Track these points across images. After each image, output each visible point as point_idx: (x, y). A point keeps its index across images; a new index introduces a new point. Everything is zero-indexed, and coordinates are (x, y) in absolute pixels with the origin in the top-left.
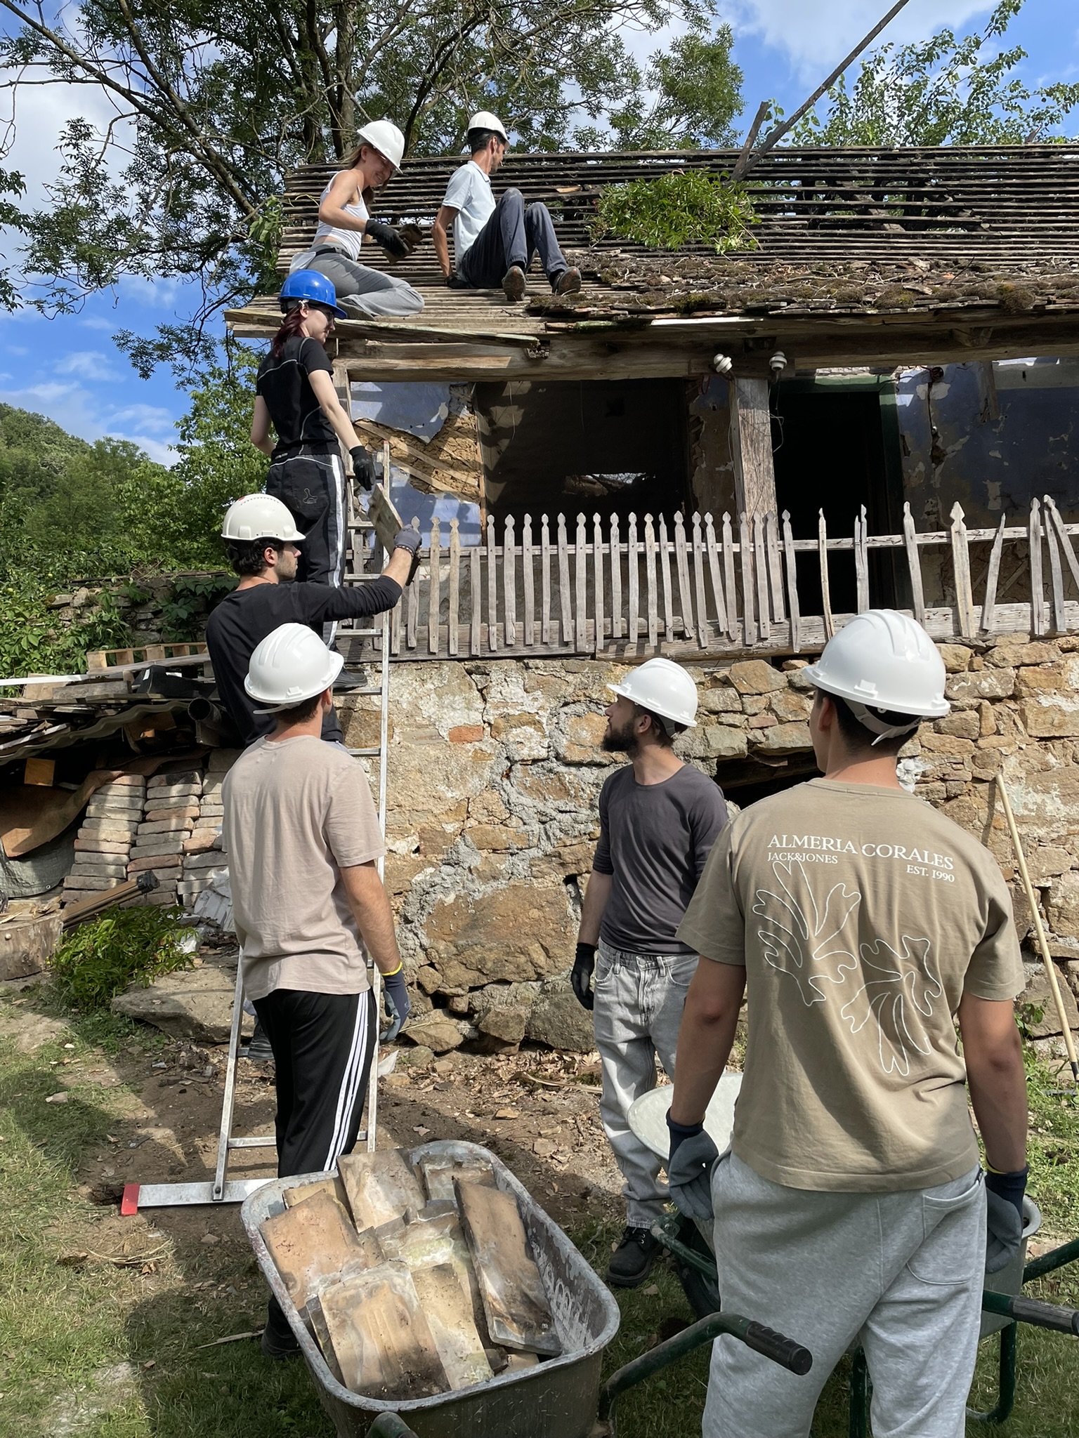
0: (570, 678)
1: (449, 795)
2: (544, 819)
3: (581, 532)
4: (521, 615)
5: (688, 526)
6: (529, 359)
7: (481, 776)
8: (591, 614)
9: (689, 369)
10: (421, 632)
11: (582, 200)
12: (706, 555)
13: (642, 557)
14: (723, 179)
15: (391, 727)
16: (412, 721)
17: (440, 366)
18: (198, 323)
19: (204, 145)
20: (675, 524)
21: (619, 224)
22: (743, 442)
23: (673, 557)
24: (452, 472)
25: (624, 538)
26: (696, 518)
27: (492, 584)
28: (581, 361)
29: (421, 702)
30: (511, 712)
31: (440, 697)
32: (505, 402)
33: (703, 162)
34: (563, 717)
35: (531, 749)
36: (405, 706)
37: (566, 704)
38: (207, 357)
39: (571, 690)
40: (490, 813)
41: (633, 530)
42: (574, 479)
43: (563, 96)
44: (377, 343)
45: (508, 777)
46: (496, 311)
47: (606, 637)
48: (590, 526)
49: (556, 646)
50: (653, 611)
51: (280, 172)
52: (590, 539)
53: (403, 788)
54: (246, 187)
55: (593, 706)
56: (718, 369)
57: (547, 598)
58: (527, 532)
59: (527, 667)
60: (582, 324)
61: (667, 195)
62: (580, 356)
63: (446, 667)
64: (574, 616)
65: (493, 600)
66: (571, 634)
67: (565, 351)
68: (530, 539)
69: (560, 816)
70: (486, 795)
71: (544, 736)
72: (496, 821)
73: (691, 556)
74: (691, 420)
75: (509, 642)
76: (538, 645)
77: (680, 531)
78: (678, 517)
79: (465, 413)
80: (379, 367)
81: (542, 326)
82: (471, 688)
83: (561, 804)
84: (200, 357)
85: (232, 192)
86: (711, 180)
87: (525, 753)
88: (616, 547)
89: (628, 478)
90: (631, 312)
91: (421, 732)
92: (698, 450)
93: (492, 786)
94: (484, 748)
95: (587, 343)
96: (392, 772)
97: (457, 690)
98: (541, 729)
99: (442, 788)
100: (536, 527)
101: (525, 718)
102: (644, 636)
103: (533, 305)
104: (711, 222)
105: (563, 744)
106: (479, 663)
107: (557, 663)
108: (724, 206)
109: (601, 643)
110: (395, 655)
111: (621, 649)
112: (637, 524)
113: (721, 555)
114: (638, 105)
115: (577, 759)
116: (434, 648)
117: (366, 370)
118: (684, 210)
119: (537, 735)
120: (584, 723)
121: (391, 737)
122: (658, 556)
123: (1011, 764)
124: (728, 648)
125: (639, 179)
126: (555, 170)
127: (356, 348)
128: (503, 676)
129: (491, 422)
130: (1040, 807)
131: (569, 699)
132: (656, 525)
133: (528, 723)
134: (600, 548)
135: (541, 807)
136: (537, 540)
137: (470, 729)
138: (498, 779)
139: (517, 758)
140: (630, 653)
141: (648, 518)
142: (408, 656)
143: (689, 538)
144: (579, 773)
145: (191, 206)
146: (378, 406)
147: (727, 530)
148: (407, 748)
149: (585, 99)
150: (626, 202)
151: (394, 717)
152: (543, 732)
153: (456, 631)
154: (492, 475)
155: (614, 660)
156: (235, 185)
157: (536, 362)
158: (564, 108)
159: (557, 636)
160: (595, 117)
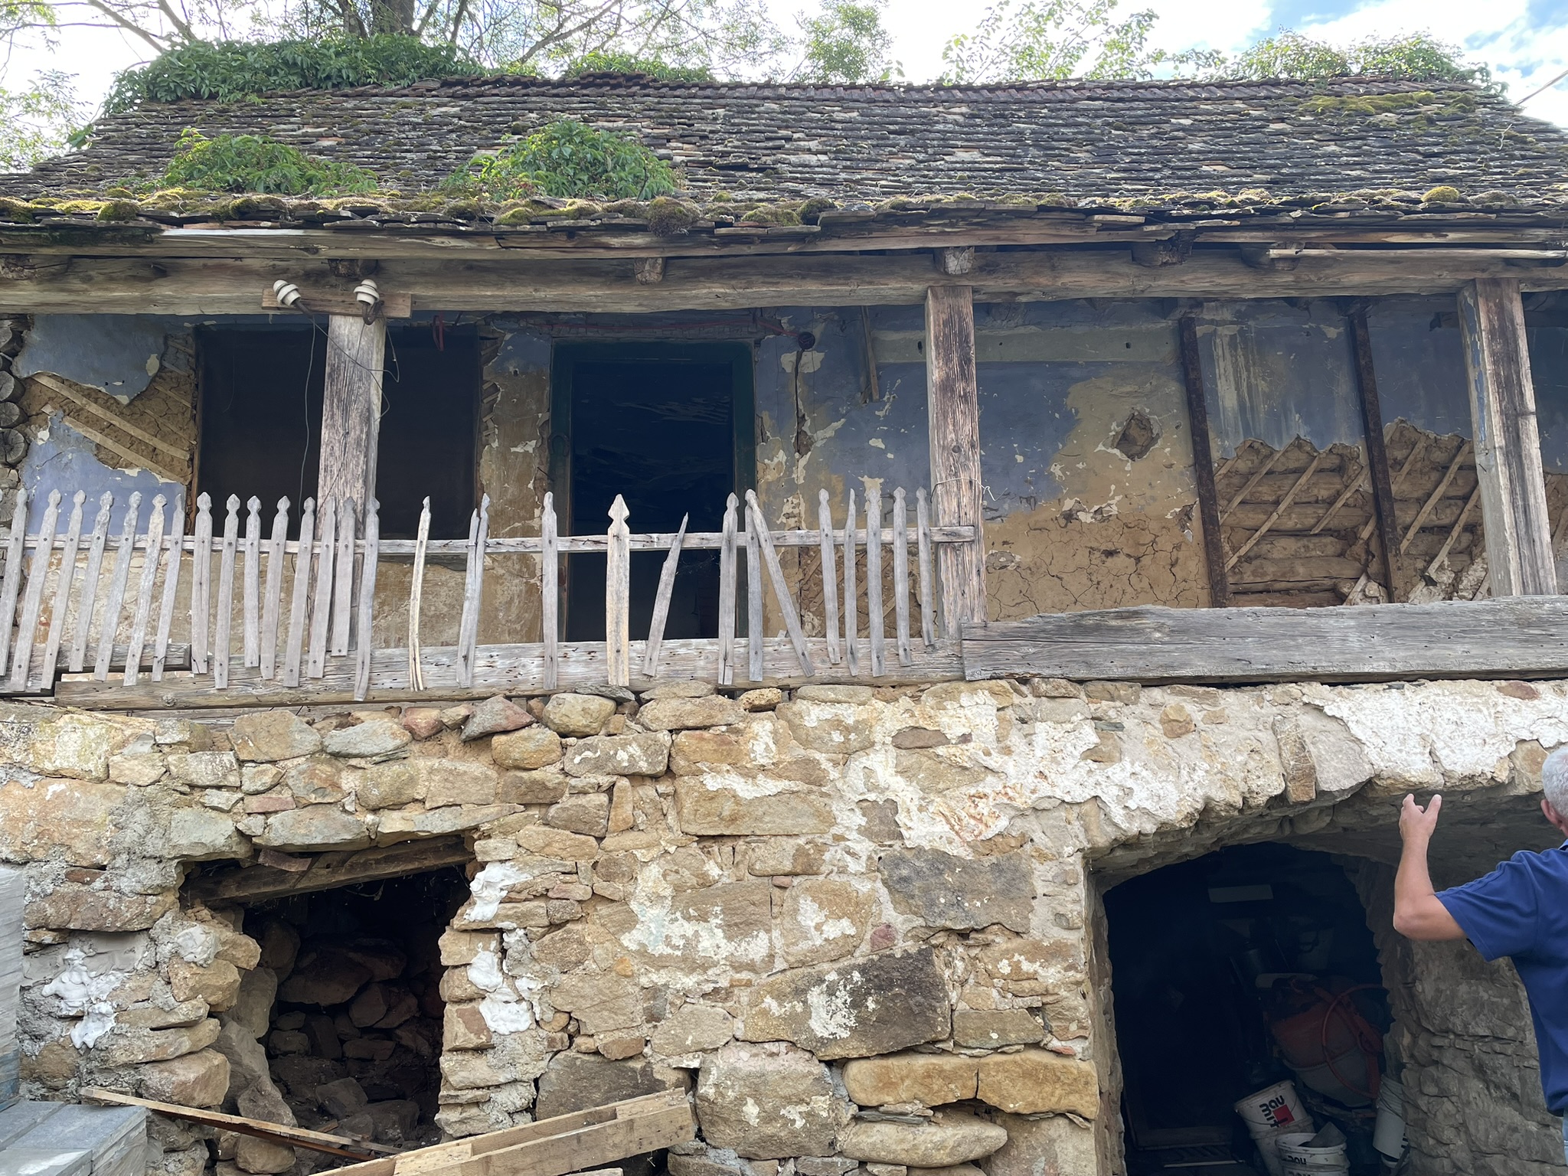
41: (131, 517)
50: (138, 634)
62: (112, 279)
74: (485, 387)
77: (204, 521)
92: (490, 424)
95: (126, 264)
123: (650, 878)
130: (690, 943)
147: (280, 522)
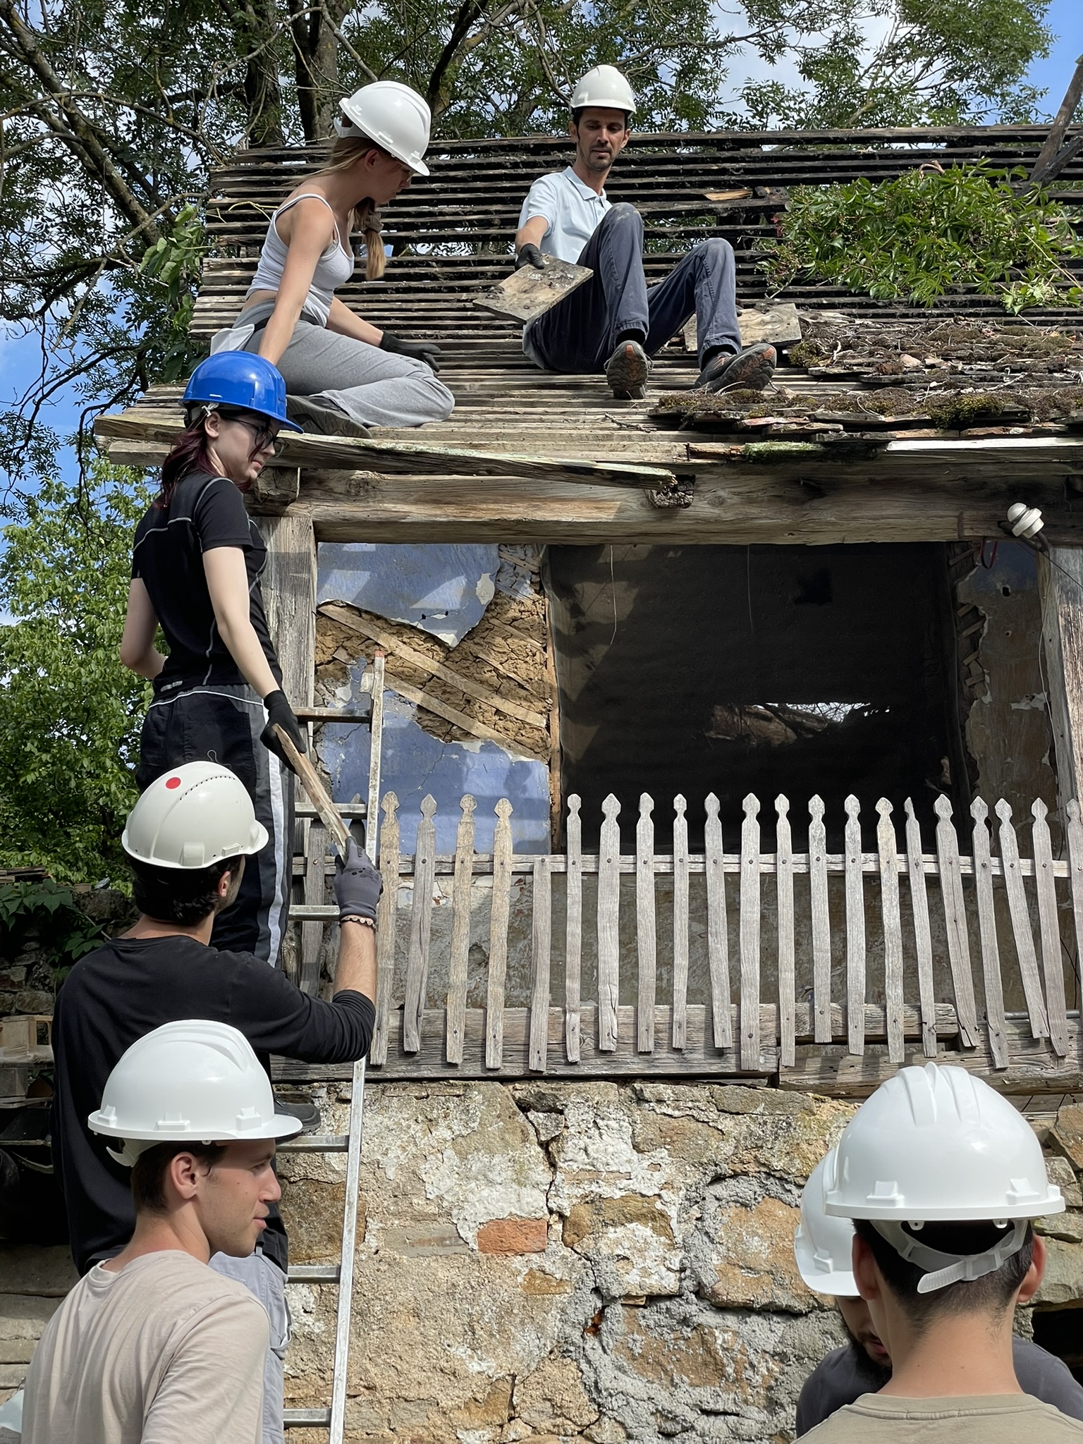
0: (727, 1123)
1: (474, 1367)
2: (670, 1427)
3: (751, 830)
4: (629, 992)
5: (963, 825)
6: (653, 506)
7: (541, 1329)
8: (769, 992)
9: (960, 528)
10: (429, 1021)
11: (753, 215)
12: (999, 885)
13: (872, 882)
14: (1015, 178)
15: (363, 1217)
16: (403, 1205)
17: (487, 517)
18: (30, 408)
19: (66, 106)
20: (936, 819)
21: (822, 257)
22: (1068, 667)
23: (933, 882)
24: (498, 702)
25: (836, 844)
26: (978, 808)
27: (574, 929)
28: (753, 511)
29: (424, 1167)
30: (606, 1191)
31: (463, 1156)
32: (602, 576)
33: (978, 148)
34: (711, 1205)
35: (646, 1272)
36: (391, 1173)
37: (718, 1179)
38: (41, 468)
39: (728, 1149)
40: (558, 1410)
41: (853, 830)
42: (731, 711)
43: (715, 24)
44: (371, 475)
45: (596, 1330)
46: (593, 418)
47: (799, 1042)
48: (767, 819)
49: (699, 1056)
50: (895, 991)
51: (199, 151)
52: (768, 844)
53: (380, 1349)
54: (135, 176)
55: (775, 1187)
56: (1017, 530)
57: (681, 959)
58: (645, 829)
59: (640, 1099)
60: (757, 446)
61: (912, 208)
62: (751, 501)
63: (477, 1094)
64: (736, 998)
65: (574, 960)
66: (730, 1033)
67: (722, 493)
68: (651, 842)
69: (703, 1423)
70: (549, 1369)
71: (673, 1246)
72: (570, 1427)
73: (969, 883)
74: (961, 612)
75: (603, 1046)
76: (663, 1054)
77: (946, 833)
78: (943, 806)
79: (527, 594)
80: (373, 517)
81: (681, 447)
82: (525, 1139)
83: (705, 1395)
84: (27, 467)
85: (111, 185)
86: (993, 181)
87: (632, 1280)
88: (820, 862)
89: (836, 711)
90: (849, 426)
91: (422, 1230)
92: (975, 668)
93: (563, 1350)
94: (548, 1267)
95: (766, 480)
96: (359, 1313)
97: (497, 1143)
98: (665, 1231)
99: (460, 1351)
100: (663, 820)
101: (635, 1206)
102: (877, 1040)
103: (662, 411)
104: (994, 255)
105: (711, 1267)
106: (544, 1087)
107: (700, 1092)
108: (1020, 226)
109: (789, 1052)
110: (377, 1067)
111: (831, 1066)
112: (861, 818)
113: (1030, 884)
114: (852, 40)
115: (739, 1297)
116: (454, 1055)
117: (347, 522)
118: (944, 234)
119: (657, 1244)
120: (755, 1222)
121: (361, 1238)
122: (904, 880)
124: (1050, 1073)
125: (861, 179)
126: (703, 161)
127: (332, 484)
128: (590, 1116)
129: (576, 611)
131: (725, 1169)
132: (899, 820)
133: (640, 1217)
134: (788, 863)
135: (663, 1399)
136: (664, 843)
137: (521, 1224)
138: (576, 1335)
139: (616, 1291)
140: (850, 1075)
141: (884, 807)
142: (402, 1070)
143: (966, 846)
144: (745, 1329)
145: (33, 206)
146: (363, 578)
147: (1041, 835)
148: (393, 1263)
149: (755, 30)
150: (835, 219)
151: (369, 1196)
152: (671, 1237)
153: (498, 1023)
154: (573, 709)
155: (815, 1089)
156: (117, 172)
157: (667, 512)
158: (717, 45)
159: (700, 1037)
160: (772, 60)
